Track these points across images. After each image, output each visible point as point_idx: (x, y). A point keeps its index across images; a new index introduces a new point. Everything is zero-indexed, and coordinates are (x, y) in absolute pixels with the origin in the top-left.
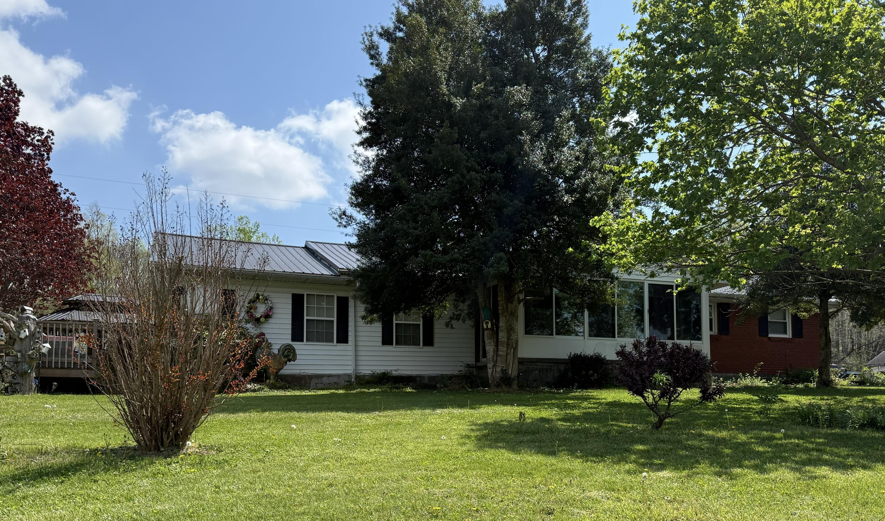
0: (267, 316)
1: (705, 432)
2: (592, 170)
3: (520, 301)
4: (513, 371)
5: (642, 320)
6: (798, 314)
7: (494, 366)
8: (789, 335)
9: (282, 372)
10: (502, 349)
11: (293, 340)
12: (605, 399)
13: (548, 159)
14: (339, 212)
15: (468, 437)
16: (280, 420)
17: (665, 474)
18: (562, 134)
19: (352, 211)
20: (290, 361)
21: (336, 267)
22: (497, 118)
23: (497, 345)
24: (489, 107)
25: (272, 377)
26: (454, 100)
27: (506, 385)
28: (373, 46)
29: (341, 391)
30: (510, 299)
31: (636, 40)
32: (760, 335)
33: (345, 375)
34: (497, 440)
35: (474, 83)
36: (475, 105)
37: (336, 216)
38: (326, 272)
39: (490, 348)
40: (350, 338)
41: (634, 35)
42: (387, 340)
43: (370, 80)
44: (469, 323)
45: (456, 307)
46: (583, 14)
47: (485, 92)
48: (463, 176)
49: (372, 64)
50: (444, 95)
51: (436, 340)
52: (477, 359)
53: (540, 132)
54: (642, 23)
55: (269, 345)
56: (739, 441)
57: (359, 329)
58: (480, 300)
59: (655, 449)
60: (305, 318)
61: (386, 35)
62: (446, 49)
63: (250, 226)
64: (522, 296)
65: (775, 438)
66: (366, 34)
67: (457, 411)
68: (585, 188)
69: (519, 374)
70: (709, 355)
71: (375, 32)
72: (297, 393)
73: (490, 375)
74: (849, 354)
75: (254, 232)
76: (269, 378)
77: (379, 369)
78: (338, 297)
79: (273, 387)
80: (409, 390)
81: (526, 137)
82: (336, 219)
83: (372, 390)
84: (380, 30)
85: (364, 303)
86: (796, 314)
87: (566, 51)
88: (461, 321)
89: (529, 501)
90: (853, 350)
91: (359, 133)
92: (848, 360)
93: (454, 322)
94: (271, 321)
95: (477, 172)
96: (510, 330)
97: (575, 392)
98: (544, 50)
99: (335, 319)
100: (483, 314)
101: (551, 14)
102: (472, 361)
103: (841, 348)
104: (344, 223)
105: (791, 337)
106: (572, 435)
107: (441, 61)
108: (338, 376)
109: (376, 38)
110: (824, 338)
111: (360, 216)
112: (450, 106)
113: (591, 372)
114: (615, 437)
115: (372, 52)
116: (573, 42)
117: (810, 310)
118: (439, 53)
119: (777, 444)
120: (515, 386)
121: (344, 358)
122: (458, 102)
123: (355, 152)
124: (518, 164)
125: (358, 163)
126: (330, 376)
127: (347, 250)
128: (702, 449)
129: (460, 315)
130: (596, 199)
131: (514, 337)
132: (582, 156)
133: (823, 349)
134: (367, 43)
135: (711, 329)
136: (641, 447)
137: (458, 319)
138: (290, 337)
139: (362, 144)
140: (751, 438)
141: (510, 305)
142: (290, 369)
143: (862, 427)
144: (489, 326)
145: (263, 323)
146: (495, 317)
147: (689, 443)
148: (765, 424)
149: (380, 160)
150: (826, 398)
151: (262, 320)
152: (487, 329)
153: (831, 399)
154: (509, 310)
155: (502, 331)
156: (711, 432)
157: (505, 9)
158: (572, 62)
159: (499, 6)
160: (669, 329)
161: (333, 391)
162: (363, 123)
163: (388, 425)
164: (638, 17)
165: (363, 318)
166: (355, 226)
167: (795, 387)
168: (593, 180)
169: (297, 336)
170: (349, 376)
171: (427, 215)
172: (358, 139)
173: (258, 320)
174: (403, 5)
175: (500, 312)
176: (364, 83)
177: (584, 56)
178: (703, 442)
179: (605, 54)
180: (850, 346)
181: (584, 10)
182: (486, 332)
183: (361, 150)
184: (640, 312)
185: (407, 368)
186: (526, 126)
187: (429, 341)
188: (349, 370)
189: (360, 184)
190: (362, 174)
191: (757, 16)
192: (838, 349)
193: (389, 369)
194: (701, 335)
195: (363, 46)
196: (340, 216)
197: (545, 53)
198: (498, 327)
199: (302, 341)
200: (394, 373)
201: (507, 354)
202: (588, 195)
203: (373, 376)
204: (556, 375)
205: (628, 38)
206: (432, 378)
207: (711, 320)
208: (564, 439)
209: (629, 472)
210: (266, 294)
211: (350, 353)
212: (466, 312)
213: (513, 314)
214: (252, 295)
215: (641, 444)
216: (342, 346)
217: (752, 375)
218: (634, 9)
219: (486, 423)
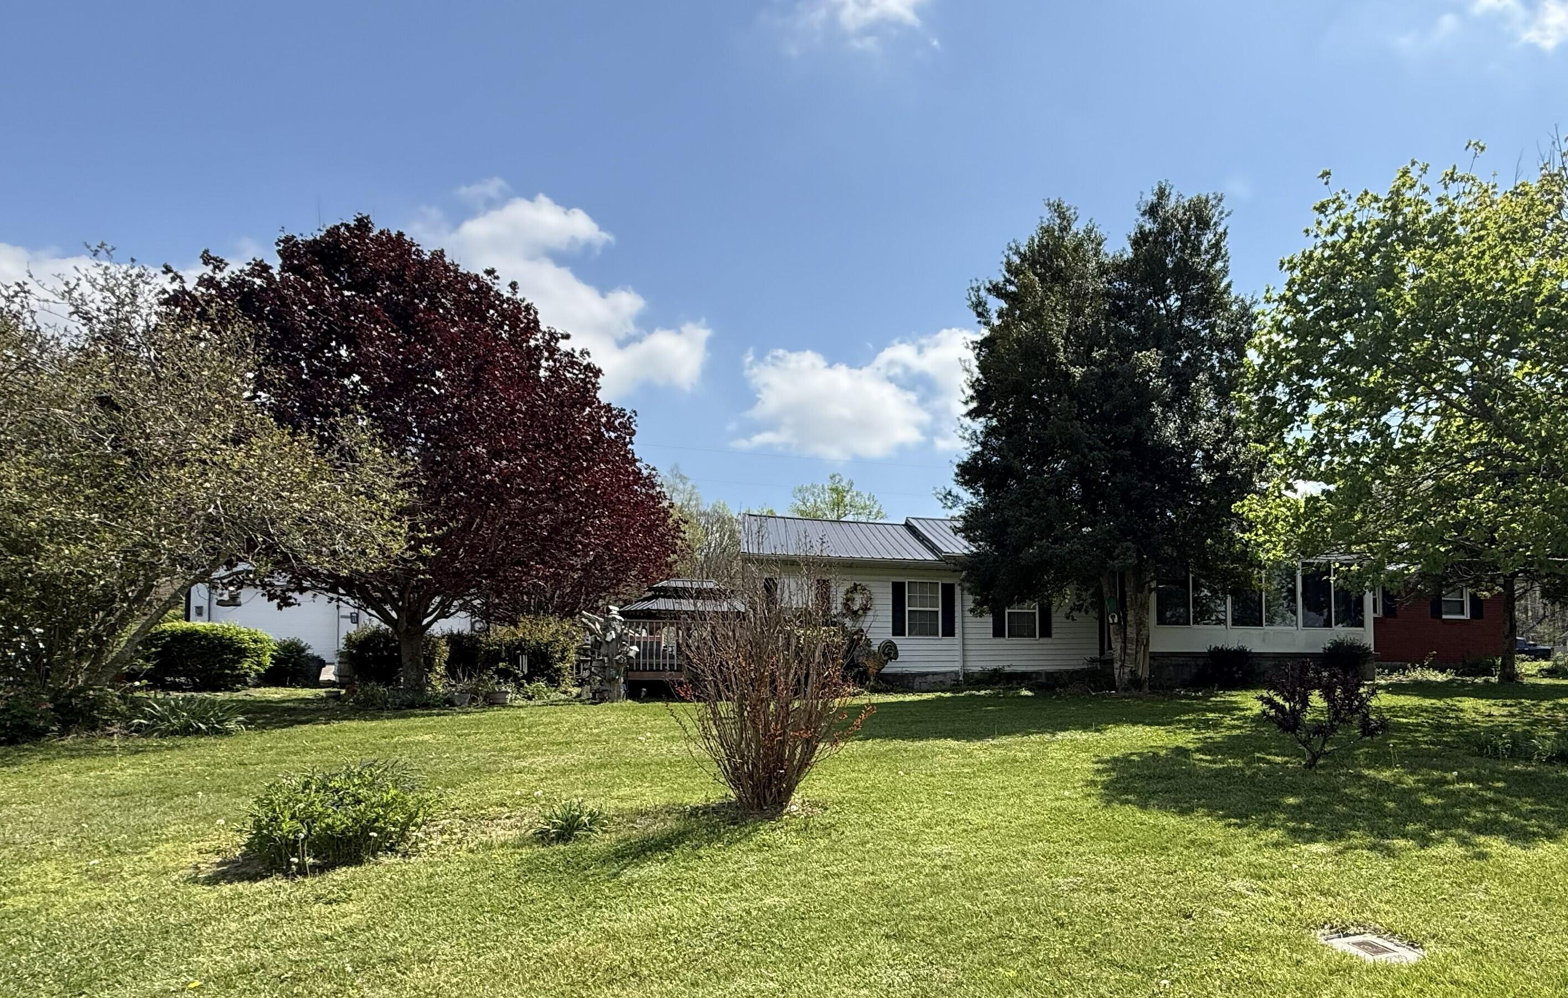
0: (865, 609)
1: (1366, 772)
2: (1235, 442)
3: (1151, 591)
4: (1143, 672)
5: (1294, 600)
6: (1478, 594)
7: (1122, 666)
8: (1467, 616)
9: (884, 671)
10: (1131, 648)
11: (894, 634)
12: (1251, 709)
13: (1183, 431)
14: (943, 493)
15: (1093, 783)
16: (884, 754)
17: (1319, 848)
18: (1199, 402)
19: (959, 490)
20: (891, 659)
21: (941, 551)
22: (1122, 387)
23: (1125, 642)
24: (1114, 375)
25: (872, 678)
26: (1072, 369)
27: (1136, 688)
28: (980, 303)
29: (948, 695)
30: (1140, 588)
31: (1284, 303)
32: (1432, 617)
33: (952, 672)
34: (1126, 791)
35: (1096, 349)
36: (1097, 374)
37: (941, 497)
38: (930, 557)
39: (1117, 645)
40: (956, 631)
41: (1282, 298)
42: (998, 632)
43: (977, 342)
44: (1093, 614)
45: (1079, 597)
46: (1223, 257)
47: (1109, 358)
48: (1084, 456)
49: (979, 322)
50: (1061, 363)
51: (1054, 631)
52: (1102, 652)
53: (1173, 399)
54: (1291, 283)
55: (868, 642)
56: (1404, 786)
57: (966, 620)
58: (1105, 589)
59: (1308, 803)
60: (907, 609)
61: (997, 290)
62: (1062, 311)
63: (843, 484)
64: (1153, 585)
65: (1447, 782)
66: (972, 288)
67: (1081, 736)
68: (1226, 464)
69: (1150, 676)
70: (1372, 646)
71: (982, 288)
72: (900, 698)
73: (1116, 676)
74: (1540, 622)
75: (848, 491)
76: (869, 680)
77: (991, 666)
78: (943, 585)
79: (874, 690)
80: (1025, 693)
81: (1156, 409)
82: (941, 500)
83: (982, 692)
84: (988, 285)
85: (972, 594)
86: (1475, 594)
87: (1202, 300)
88: (1083, 613)
89: (1164, 896)
90: (1545, 616)
91: (966, 403)
92: (1539, 628)
93: (1075, 614)
94: (870, 613)
95: (1100, 450)
96: (1141, 624)
97: (1216, 696)
98: (1177, 299)
99: (940, 609)
100: (1108, 608)
101: (1186, 262)
102: (1096, 654)
103: (1530, 614)
104: (950, 504)
105: (1469, 618)
106: (1213, 781)
107: (1058, 325)
108: (945, 674)
109: (983, 293)
110: (1508, 623)
111: (967, 496)
112: (1068, 376)
113: (1235, 669)
114: (1263, 782)
115: (980, 310)
116: (1211, 291)
117: (1493, 589)
118: (1055, 315)
119: (1448, 791)
120: (1146, 690)
121: (951, 653)
122: (1077, 372)
123: (961, 426)
124: (1147, 440)
125: (964, 438)
126: (934, 674)
127: (953, 534)
128: (1361, 801)
129: (1082, 605)
130: (1240, 477)
131: (1144, 632)
132: (1223, 427)
133: (1507, 637)
134: (974, 299)
135: (1375, 611)
136: (1291, 800)
137: (1080, 611)
138: (891, 631)
139: (969, 414)
140: (1418, 781)
141: (1139, 595)
142: (891, 668)
143: (1550, 760)
144: (1116, 620)
145: (860, 616)
146: (1122, 607)
147: (1347, 790)
148: (1437, 755)
149: (990, 432)
150: (1509, 702)
151: (860, 612)
152: (1114, 623)
153: (1515, 706)
154: (1139, 600)
155: (1130, 626)
156: (1372, 773)
157: (1131, 255)
158: (1209, 312)
159: (1124, 249)
160: (1326, 611)
161: (938, 694)
162: (970, 392)
163: (1003, 763)
164: (1287, 276)
165: (972, 611)
166: (962, 508)
167: (1473, 683)
168: (1236, 454)
169: (898, 629)
170: (956, 673)
171: (1042, 500)
172: (965, 409)
173: (855, 613)
174: (1014, 254)
175: (1128, 604)
176: (971, 346)
177: (1225, 307)
178: (1364, 789)
179: (1248, 303)
180: (1541, 611)
181: (1223, 252)
182: (1111, 627)
183: (968, 421)
184: (1292, 592)
185: (1024, 663)
186: (1156, 395)
187: (1046, 632)
188: (957, 667)
189: (967, 462)
190: (969, 451)
191: (1426, 282)
192: (1527, 614)
193: (1001, 664)
194: (1363, 616)
195: (970, 303)
196: (945, 497)
197: (1179, 303)
198: (1126, 621)
199: (904, 635)
200: (1007, 669)
201: (1137, 653)
202: (1230, 473)
203: (983, 673)
204: (1194, 671)
205: (1275, 301)
206: (1049, 675)
207: (1375, 600)
208: (1204, 787)
209: (1276, 845)
210: (863, 584)
211: (957, 648)
212: (1089, 601)
213: (1144, 606)
214: (849, 585)
215: (1293, 795)
216: (948, 640)
217: (1422, 666)
218: (1281, 267)
219: (1114, 758)
